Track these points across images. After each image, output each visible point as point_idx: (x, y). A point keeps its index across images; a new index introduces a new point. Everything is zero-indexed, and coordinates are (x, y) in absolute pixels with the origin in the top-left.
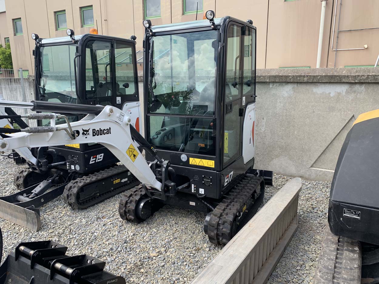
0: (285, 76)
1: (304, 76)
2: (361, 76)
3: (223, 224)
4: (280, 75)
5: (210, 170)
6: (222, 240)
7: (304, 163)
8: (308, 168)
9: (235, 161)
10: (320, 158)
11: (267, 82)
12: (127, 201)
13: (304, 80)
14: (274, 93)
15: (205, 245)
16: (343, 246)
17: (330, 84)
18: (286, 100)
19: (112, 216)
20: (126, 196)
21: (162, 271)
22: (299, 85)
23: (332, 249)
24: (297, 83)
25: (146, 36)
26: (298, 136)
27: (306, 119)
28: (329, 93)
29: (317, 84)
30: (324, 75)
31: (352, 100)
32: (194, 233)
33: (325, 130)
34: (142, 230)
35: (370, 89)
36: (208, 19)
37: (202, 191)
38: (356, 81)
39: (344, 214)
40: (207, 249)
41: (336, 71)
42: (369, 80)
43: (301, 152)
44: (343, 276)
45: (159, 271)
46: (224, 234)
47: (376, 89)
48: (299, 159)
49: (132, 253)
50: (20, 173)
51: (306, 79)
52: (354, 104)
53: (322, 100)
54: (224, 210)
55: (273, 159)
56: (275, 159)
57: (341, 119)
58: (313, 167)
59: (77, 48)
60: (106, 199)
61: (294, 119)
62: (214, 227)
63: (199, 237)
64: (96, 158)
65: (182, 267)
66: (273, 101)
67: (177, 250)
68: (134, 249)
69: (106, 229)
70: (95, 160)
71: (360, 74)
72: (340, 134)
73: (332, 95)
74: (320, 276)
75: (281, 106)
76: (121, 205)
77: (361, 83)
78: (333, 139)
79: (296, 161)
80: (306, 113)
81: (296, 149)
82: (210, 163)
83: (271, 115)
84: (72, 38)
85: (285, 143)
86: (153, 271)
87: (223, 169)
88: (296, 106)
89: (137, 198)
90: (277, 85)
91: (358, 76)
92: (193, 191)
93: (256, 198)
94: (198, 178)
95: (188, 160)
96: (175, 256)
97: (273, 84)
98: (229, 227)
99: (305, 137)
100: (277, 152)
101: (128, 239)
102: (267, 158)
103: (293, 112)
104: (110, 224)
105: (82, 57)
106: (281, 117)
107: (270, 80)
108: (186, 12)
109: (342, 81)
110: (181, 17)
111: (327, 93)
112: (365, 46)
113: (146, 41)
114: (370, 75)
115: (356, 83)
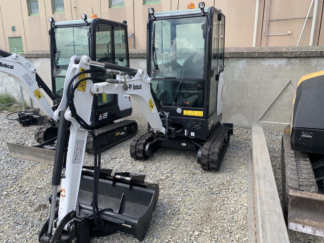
0: (241, 53)
1: (255, 53)
2: (296, 52)
3: (212, 154)
4: (237, 52)
5: (199, 118)
6: (212, 165)
7: (255, 118)
8: (257, 121)
9: (213, 113)
10: (266, 113)
11: (227, 57)
12: (136, 144)
13: (255, 56)
14: (232, 66)
15: (198, 171)
16: (299, 159)
17: (274, 58)
18: (241, 71)
19: (122, 157)
20: (135, 141)
21: (174, 186)
22: (251, 59)
23: (293, 160)
24: (250, 57)
25: (150, 20)
26: (250, 97)
27: (256, 85)
28: (273, 65)
29: (265, 58)
30: (269, 51)
31: (290, 70)
32: (187, 165)
33: (270, 93)
34: (148, 164)
35: (302, 61)
36: (200, 8)
37: (193, 134)
38: (293, 56)
39: (302, 136)
40: (200, 173)
41: (278, 49)
42: (302, 55)
43: (253, 110)
44: (303, 172)
45: (172, 187)
46: (214, 161)
47: (306, 62)
48: (251, 115)
49: (148, 178)
50: (40, 130)
51: (257, 55)
52: (291, 72)
53: (268, 70)
54: (211, 146)
55: (231, 116)
56: (232, 116)
57: (282, 84)
58: (261, 120)
59: (90, 29)
60: (112, 147)
61: (248, 85)
62: (206, 156)
63: (191, 167)
64: (103, 115)
65: (187, 184)
66: (232, 71)
67: (179, 174)
68: (148, 175)
69: (121, 165)
70: (102, 117)
71: (296, 51)
72: (281, 95)
73: (275, 66)
74: (290, 173)
75: (238, 75)
76: (132, 147)
77: (296, 57)
78: (276, 99)
79: (248, 117)
80: (257, 80)
81: (249, 107)
82: (200, 114)
83: (230, 83)
84: (86, 21)
85: (241, 103)
86: (168, 186)
87: (209, 118)
88: (249, 75)
89: (144, 141)
90: (234, 60)
91: (294, 52)
92: (186, 135)
93: (226, 141)
94: (190, 125)
95: (182, 112)
96: (179, 178)
97: (231, 59)
98: (217, 156)
99: (256, 98)
100: (234, 110)
101: (142, 170)
102: (227, 115)
103: (247, 80)
104: (124, 162)
105: (93, 36)
106: (238, 84)
107: (229, 56)
108: (146, 2)
109: (283, 56)
110: (142, 7)
111: (272, 65)
112: (289, 32)
113: (149, 24)
114: (303, 52)
115: (292, 57)
